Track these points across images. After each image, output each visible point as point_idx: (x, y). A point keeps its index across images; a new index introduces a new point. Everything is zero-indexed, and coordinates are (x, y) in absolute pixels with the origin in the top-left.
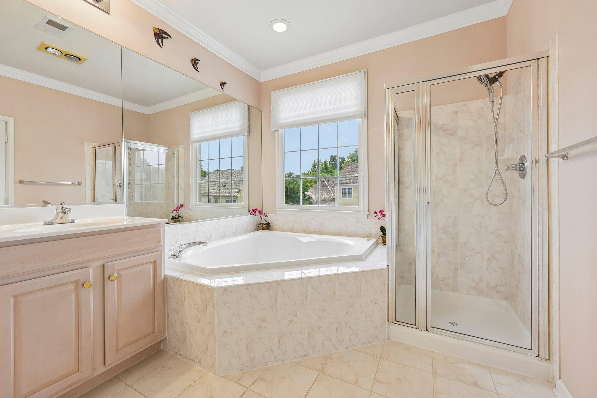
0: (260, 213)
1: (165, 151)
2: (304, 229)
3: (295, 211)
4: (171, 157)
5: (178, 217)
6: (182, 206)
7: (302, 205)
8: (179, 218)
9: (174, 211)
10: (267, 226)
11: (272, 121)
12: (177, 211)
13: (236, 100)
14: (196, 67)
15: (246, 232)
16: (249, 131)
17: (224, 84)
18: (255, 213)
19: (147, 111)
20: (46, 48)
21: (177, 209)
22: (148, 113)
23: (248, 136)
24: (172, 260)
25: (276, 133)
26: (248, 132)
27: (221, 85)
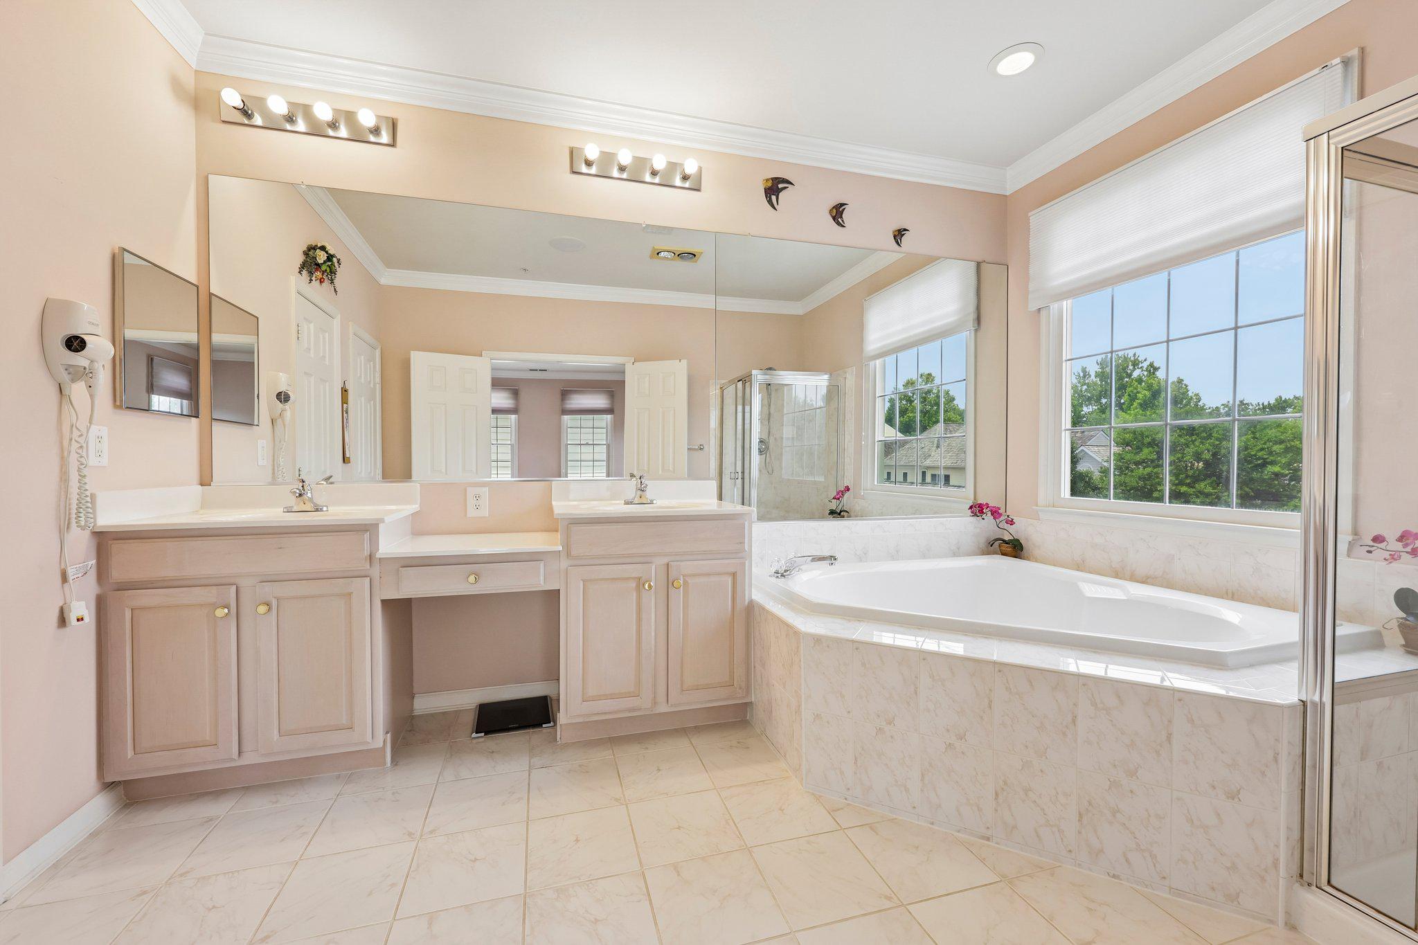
0: (995, 513)
1: (825, 383)
2: (1113, 566)
3: (1090, 515)
4: (833, 393)
5: (841, 512)
6: (848, 489)
7: (1112, 500)
8: (842, 514)
9: (834, 498)
10: (1015, 549)
11: (1031, 286)
12: (838, 499)
13: (938, 258)
14: (839, 219)
15: (956, 554)
16: (978, 320)
17: (903, 233)
18: (981, 512)
19: (796, 309)
20: (658, 254)
21: (839, 495)
22: (800, 312)
23: (976, 331)
24: (773, 580)
25: (1043, 313)
26: (976, 322)
27: (895, 238)
